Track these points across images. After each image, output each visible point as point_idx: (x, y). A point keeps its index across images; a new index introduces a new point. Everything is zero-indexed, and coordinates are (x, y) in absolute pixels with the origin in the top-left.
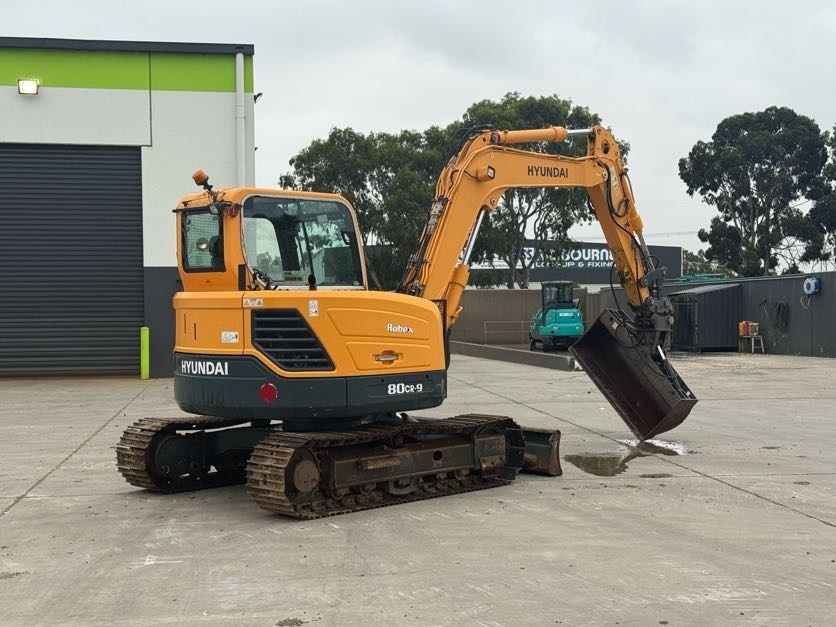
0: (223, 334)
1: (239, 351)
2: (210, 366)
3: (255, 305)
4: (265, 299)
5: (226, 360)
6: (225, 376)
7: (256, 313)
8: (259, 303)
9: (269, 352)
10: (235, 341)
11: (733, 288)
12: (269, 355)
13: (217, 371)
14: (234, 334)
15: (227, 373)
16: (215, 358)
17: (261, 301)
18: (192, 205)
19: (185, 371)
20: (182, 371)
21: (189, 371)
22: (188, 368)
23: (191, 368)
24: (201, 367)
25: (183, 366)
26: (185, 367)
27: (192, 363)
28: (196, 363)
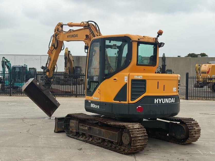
1: (176, 94)
2: (170, 100)
5: (174, 97)
16: (171, 97)
19: (157, 103)
20: (155, 103)
21: (160, 103)
22: (160, 101)
23: (161, 101)
24: (167, 101)
25: (156, 101)
26: (157, 101)
27: (163, 99)
28: (165, 99)
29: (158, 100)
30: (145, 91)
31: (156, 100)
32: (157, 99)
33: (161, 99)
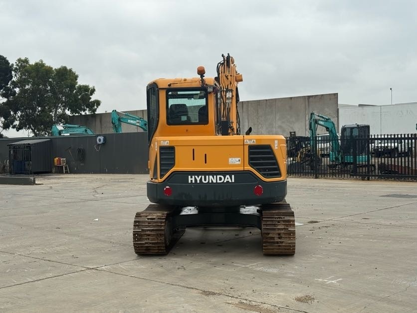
0: (230, 159)
1: (241, 169)
2: (220, 178)
3: (251, 143)
4: (257, 140)
5: (233, 174)
6: (232, 183)
7: (251, 147)
8: (254, 142)
9: (257, 169)
10: (238, 163)
11: (48, 141)
12: (259, 170)
13: (226, 180)
14: (238, 159)
15: (233, 181)
16: (224, 173)
17: (255, 141)
18: (172, 86)
19: (193, 182)
20: (190, 182)
21: (198, 182)
22: (198, 180)
23: (201, 179)
24: (212, 179)
25: (191, 179)
26: (193, 179)
27: (203, 177)
28: (207, 177)
29: (195, 178)
30: (173, 165)
31: (191, 177)
32: (193, 177)
33: (200, 177)
